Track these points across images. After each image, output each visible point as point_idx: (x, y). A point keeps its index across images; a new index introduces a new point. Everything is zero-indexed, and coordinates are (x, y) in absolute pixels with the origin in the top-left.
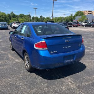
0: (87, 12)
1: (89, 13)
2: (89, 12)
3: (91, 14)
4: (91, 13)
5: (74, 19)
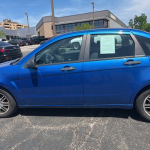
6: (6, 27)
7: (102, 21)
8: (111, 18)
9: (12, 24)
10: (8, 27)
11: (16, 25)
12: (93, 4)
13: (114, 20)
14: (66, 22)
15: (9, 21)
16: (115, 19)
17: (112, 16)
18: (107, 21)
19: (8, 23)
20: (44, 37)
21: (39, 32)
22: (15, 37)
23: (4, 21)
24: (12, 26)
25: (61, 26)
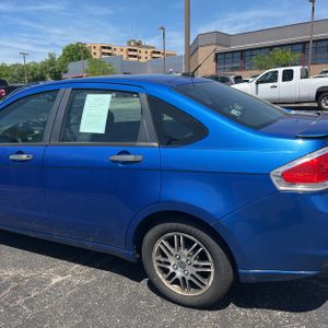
0: (98, 47)
2: (104, 48)
3: (109, 54)
4: (109, 51)
5: (66, 72)
6: (131, 56)
9: (143, 50)
10: (135, 56)
11: (149, 51)
12: (313, 2)
14: (250, 46)
15: (138, 44)
19: (134, 48)
23: (129, 43)
24: (143, 55)
25: (235, 54)
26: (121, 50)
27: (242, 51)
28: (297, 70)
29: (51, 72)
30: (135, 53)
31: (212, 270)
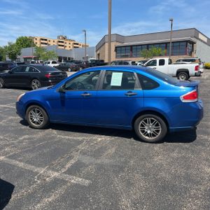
0: (38, 39)
1: (42, 41)
2: (42, 39)
3: (46, 44)
4: (46, 42)
5: (19, 54)
6: (60, 45)
7: (185, 43)
8: (200, 40)
9: (68, 42)
11: (72, 43)
12: (172, 20)
13: (204, 42)
15: (65, 38)
16: (206, 41)
17: (201, 37)
18: (193, 43)
19: (62, 40)
20: (103, 61)
21: (99, 55)
22: (69, 58)
23: (59, 37)
24: (67, 45)
25: (127, 48)
26: (53, 42)
27: (131, 46)
28: (166, 60)
29: (10, 54)
30: (63, 44)
31: (160, 129)
